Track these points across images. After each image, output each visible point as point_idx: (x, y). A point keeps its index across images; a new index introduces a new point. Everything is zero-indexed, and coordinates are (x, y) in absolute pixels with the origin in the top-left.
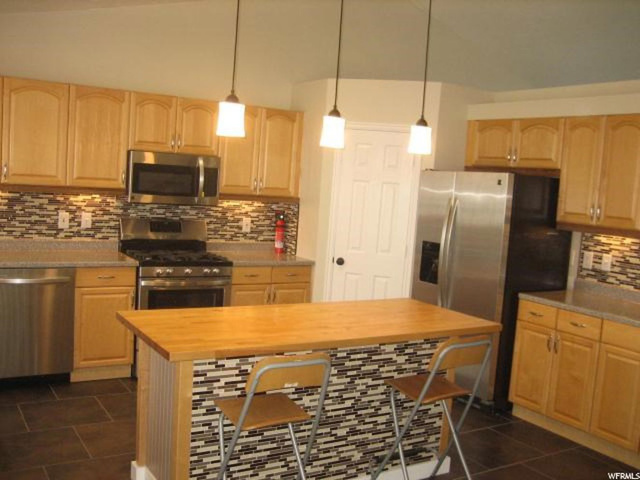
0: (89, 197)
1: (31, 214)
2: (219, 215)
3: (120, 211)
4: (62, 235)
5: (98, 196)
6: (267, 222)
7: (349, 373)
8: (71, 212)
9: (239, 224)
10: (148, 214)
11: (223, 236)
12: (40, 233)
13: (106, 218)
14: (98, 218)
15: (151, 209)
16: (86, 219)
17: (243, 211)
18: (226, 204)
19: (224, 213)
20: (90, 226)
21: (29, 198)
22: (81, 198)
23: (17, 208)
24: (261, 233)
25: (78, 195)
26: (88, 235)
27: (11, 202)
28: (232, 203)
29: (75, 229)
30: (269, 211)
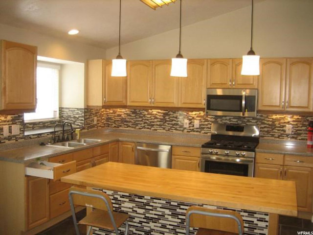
0: (198, 113)
1: (172, 120)
2: (270, 123)
3: (213, 120)
4: (186, 131)
5: (202, 112)
6: (304, 128)
7: (180, 217)
8: (190, 120)
9: (284, 128)
10: (228, 122)
11: (273, 136)
12: (176, 129)
13: (206, 123)
14: (202, 123)
15: (230, 119)
16: (197, 123)
17: (286, 121)
18: (274, 117)
19: (273, 122)
20: (198, 127)
21: (172, 113)
22: (194, 113)
23: (167, 117)
24: (299, 134)
25: (193, 111)
26: (197, 131)
27: (165, 115)
28: (278, 116)
29: (191, 128)
30: (305, 121)
